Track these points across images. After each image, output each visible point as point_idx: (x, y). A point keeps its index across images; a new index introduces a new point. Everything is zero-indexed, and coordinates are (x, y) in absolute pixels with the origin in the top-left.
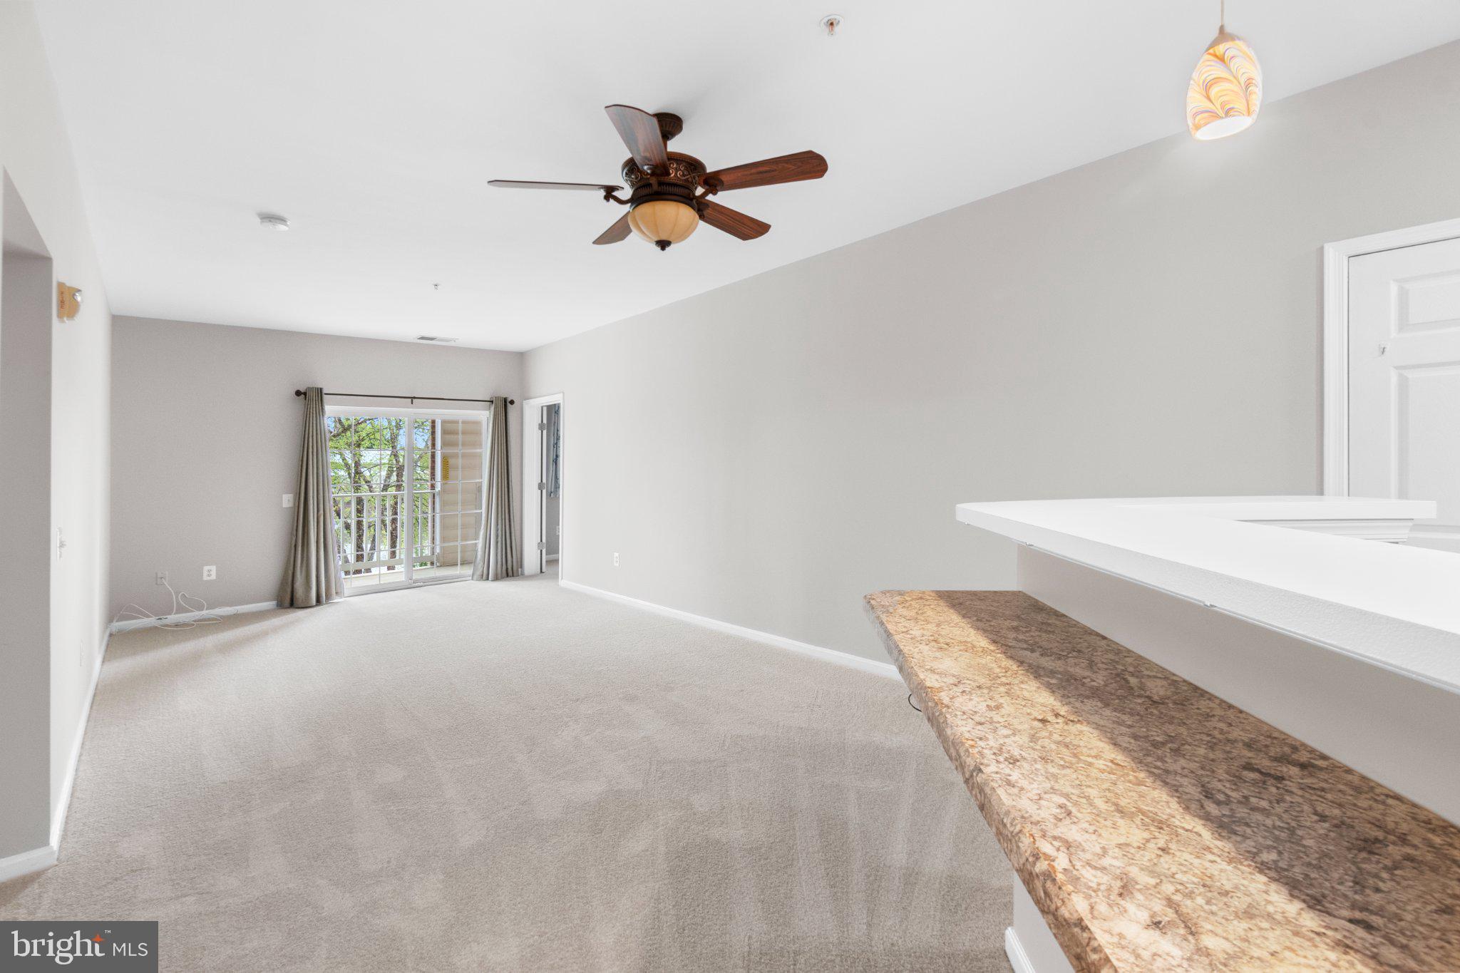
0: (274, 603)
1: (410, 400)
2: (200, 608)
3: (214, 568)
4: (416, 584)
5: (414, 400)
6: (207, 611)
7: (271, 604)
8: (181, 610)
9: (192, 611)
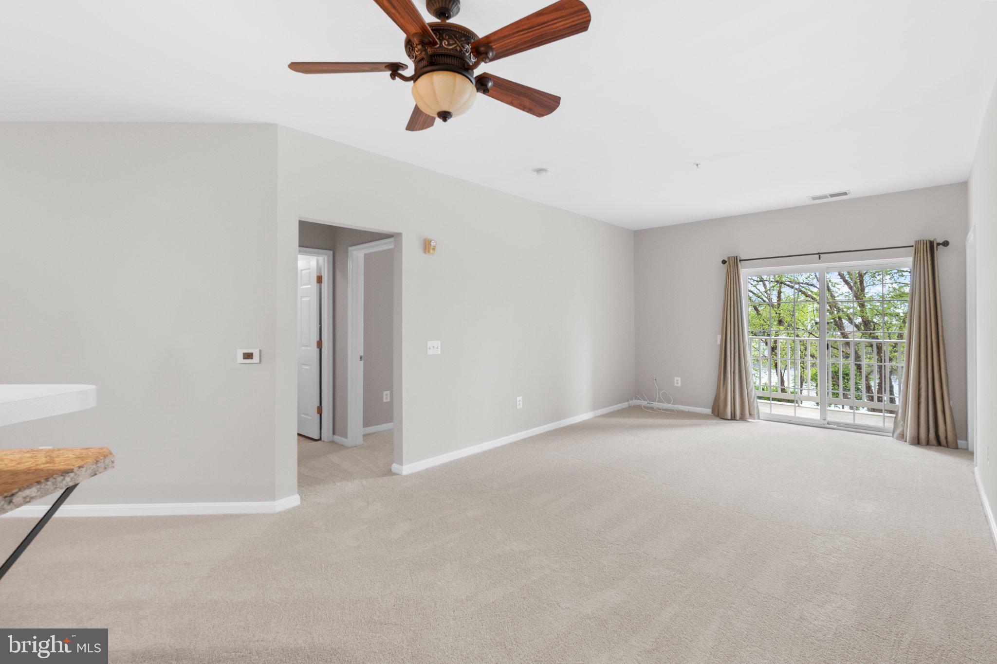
0: (711, 410)
1: (818, 256)
2: (669, 402)
3: (679, 379)
4: (831, 426)
5: (821, 255)
6: (672, 405)
7: (709, 411)
8: (660, 401)
9: (664, 403)
